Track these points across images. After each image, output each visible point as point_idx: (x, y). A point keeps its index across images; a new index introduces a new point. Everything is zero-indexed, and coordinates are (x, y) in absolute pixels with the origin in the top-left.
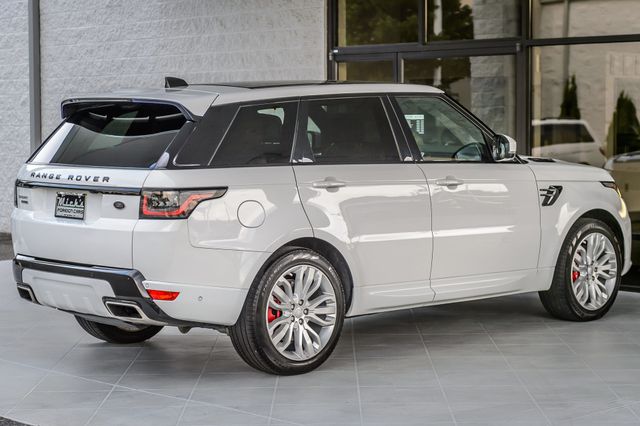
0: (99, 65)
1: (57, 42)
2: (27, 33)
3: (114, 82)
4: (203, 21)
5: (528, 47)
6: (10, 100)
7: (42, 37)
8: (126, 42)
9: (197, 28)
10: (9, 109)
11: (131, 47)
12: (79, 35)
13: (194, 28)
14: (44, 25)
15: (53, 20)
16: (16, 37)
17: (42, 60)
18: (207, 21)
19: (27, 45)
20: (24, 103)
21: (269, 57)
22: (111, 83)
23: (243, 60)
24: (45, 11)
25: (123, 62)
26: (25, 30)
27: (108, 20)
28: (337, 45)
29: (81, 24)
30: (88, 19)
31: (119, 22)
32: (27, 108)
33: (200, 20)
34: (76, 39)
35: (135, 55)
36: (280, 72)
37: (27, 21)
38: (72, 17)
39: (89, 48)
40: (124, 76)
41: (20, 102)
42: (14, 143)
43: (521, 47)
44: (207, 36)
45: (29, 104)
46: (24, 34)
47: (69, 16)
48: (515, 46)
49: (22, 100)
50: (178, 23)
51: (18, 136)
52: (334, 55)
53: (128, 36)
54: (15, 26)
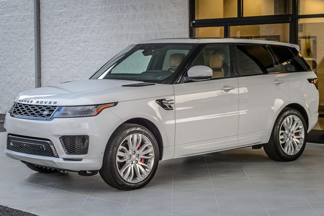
0: (70, 29)
1: (49, 18)
2: (33, 13)
3: (78, 38)
4: (124, 7)
5: (295, 19)
6: (24, 48)
7: (41, 15)
8: (84, 18)
9: (121, 10)
10: (24, 53)
11: (87, 21)
12: (60, 14)
13: (119, 10)
14: (42, 10)
15: (46, 7)
16: (28, 16)
17: (41, 27)
18: (126, 7)
19: (33, 19)
20: (32, 49)
21: (159, 25)
22: (77, 39)
23: (145, 27)
24: (43, 2)
25: (83, 28)
26: (32, 12)
27: (75, 7)
28: (194, 18)
29: (61, 9)
30: (65, 6)
31: (81, 7)
32: (34, 52)
33: (123, 6)
34: (58, 17)
35: (89, 25)
36: (165, 33)
37: (33, 8)
38: (56, 5)
39: (65, 21)
40: (83, 35)
41: (30, 49)
42: (27, 70)
43: (292, 19)
44: (126, 14)
45: (34, 49)
46: (32, 14)
47: (55, 4)
48: (289, 19)
49: (31, 48)
50: (111, 8)
51: (28, 66)
52: (193, 24)
53: (85, 15)
54: (27, 10)
